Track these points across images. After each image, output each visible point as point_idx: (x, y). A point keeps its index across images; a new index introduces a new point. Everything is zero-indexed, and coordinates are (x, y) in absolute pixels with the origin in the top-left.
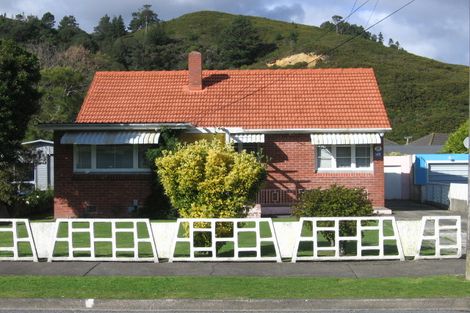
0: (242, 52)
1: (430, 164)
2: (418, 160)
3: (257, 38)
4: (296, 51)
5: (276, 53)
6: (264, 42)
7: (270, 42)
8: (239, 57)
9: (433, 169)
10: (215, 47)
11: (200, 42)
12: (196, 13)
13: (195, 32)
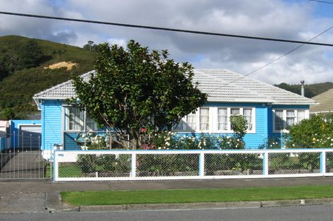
0: (31, 60)
1: (20, 126)
2: (13, 124)
3: (40, 52)
4: (61, 60)
5: (50, 61)
6: (45, 54)
7: (49, 55)
8: (30, 63)
9: (23, 129)
10: (16, 56)
11: (8, 54)
12: (8, 36)
13: (5, 47)
